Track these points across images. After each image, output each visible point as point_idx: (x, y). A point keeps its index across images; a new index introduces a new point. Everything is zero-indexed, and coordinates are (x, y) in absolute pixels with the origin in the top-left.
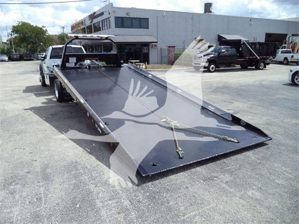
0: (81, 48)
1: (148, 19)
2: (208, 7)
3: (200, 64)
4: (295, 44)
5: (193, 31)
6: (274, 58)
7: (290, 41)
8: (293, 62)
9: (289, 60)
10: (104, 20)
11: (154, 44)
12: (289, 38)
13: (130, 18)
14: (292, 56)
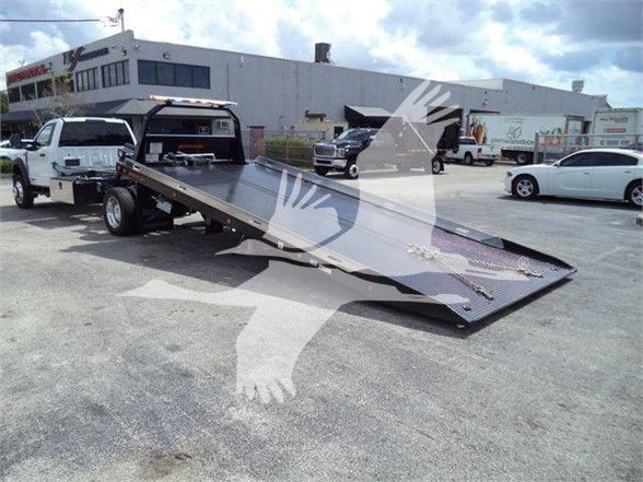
0: (124, 125)
1: (208, 68)
2: (322, 50)
3: (329, 162)
4: (480, 127)
5: (298, 96)
6: (455, 152)
7: (471, 122)
8: (480, 160)
9: (475, 157)
10: (109, 65)
11: (221, 121)
12: (468, 116)
13: (171, 64)
14: (480, 150)
